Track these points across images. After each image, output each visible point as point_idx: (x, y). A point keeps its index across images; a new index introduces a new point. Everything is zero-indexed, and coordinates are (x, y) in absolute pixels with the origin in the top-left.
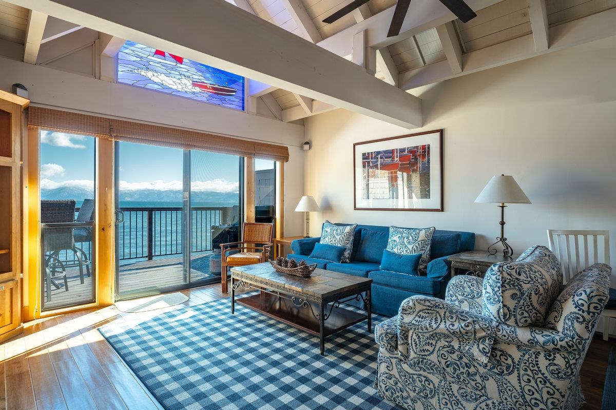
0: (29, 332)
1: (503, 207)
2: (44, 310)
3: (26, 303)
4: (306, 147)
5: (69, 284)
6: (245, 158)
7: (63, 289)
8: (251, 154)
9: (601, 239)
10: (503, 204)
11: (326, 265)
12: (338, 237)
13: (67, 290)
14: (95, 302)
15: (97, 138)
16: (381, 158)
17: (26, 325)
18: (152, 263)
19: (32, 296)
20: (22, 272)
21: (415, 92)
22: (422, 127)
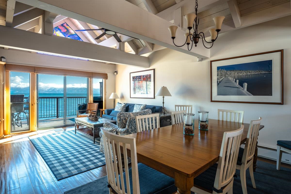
0: (6, 138)
1: (163, 97)
2: (12, 132)
3: (5, 129)
4: (116, 73)
5: (22, 126)
6: (89, 78)
7: (21, 127)
8: (91, 77)
9: (190, 108)
10: (164, 96)
11: (112, 118)
12: (119, 108)
13: (22, 127)
14: (30, 130)
15: (30, 73)
16: (138, 79)
17: (5, 136)
18: (58, 119)
19: (7, 126)
20: (3, 118)
21: (146, 55)
22: (149, 67)
